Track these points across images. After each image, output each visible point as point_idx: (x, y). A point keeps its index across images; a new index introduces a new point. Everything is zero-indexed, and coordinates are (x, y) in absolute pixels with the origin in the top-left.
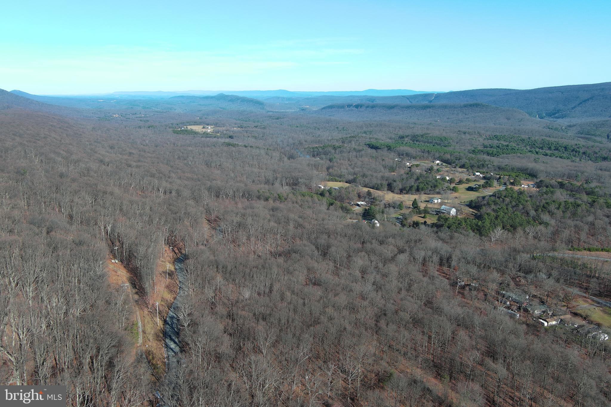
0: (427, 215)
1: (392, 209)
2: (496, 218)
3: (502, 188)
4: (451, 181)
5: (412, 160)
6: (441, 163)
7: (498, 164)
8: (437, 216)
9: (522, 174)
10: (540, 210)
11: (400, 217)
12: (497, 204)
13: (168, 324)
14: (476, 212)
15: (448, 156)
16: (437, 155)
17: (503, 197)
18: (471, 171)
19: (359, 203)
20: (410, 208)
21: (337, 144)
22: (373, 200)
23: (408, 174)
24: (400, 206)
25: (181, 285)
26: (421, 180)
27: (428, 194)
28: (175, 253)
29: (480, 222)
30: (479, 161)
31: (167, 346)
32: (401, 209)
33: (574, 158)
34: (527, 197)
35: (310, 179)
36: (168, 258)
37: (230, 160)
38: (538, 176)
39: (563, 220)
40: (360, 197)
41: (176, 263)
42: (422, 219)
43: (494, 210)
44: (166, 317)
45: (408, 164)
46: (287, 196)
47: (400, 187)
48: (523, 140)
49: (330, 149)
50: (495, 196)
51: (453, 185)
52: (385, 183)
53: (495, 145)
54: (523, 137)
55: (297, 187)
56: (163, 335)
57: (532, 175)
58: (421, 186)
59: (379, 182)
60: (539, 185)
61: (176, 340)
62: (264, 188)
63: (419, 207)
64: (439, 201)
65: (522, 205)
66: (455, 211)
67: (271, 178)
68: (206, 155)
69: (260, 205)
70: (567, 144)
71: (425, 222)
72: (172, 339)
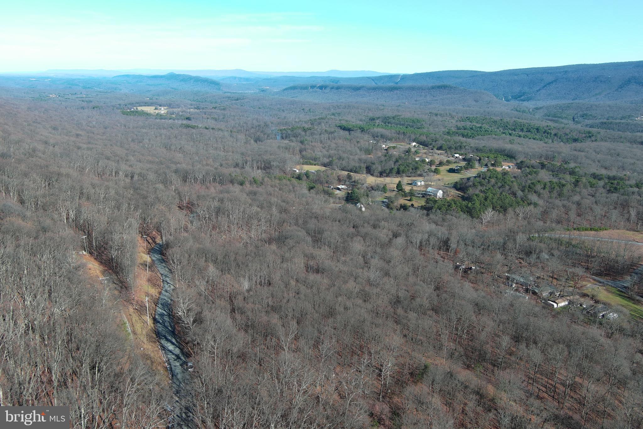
0: (414, 198)
1: (376, 193)
2: (486, 199)
3: (484, 169)
4: (431, 163)
5: (388, 142)
6: (417, 145)
7: (476, 145)
8: (424, 199)
9: (500, 156)
10: (527, 191)
11: (385, 200)
12: (484, 185)
13: (159, 322)
14: (462, 194)
15: (424, 138)
16: (413, 137)
17: (488, 178)
18: (449, 153)
19: (339, 187)
20: (394, 191)
21: (306, 126)
22: (354, 184)
23: (385, 156)
24: (384, 189)
25: (164, 277)
26: (400, 162)
27: (409, 177)
28: (149, 242)
29: (470, 203)
30: (456, 143)
31: (163, 348)
32: (385, 192)
33: (546, 140)
34: (512, 178)
35: (284, 162)
36: (141, 249)
37: (192, 143)
38: (516, 158)
39: (550, 200)
40: (340, 181)
41: (151, 254)
42: (409, 202)
43: (481, 191)
44: (155, 314)
45: (384, 146)
46: (263, 180)
47: (380, 169)
48: (495, 122)
49: (300, 131)
50: (480, 177)
51: (433, 168)
52: (363, 166)
53: (468, 127)
54: (495, 118)
55: (272, 171)
56: (156, 335)
57: (510, 156)
58: (402, 168)
59: (357, 165)
60: (520, 166)
61: (174, 341)
62: (236, 172)
63: (404, 189)
64: (423, 183)
65: (508, 185)
66: (442, 192)
67: (240, 162)
68: (163, 137)
69: (236, 189)
70: (538, 126)
71: (412, 205)
72: (167, 340)
